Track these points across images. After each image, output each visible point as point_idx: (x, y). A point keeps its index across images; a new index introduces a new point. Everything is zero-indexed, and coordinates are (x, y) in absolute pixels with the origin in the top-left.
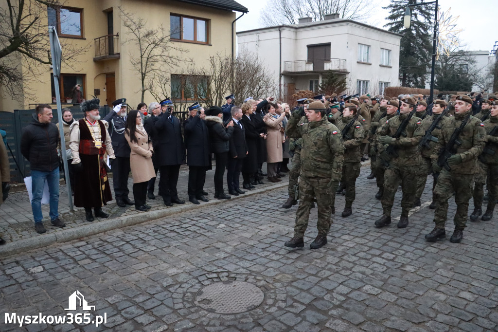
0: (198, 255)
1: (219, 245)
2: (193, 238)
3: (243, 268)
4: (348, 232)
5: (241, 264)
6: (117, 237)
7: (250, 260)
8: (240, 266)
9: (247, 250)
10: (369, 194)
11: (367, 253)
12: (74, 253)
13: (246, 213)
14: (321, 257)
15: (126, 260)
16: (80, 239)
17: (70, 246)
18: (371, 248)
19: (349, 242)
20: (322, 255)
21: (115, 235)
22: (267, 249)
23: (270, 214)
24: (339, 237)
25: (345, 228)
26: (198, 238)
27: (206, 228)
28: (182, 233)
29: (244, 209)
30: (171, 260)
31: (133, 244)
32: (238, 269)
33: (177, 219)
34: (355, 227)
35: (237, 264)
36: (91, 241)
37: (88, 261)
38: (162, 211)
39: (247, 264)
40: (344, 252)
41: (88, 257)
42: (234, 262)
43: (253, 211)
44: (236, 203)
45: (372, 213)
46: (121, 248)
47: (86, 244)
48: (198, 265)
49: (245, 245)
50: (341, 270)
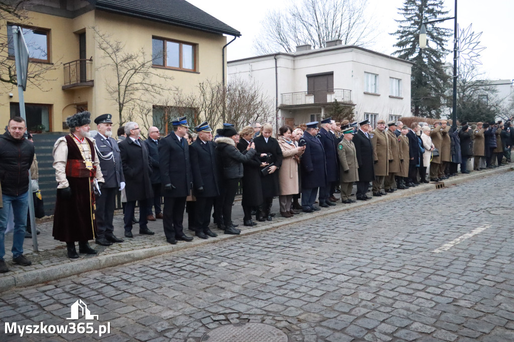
0: (198, 296)
1: (223, 284)
2: (190, 277)
3: (257, 308)
4: (380, 266)
5: (254, 303)
6: (95, 279)
7: (265, 299)
8: (252, 306)
9: (259, 289)
10: (395, 228)
11: (407, 288)
12: (38, 298)
13: (251, 251)
14: (351, 293)
15: (107, 303)
16: (46, 282)
17: (34, 291)
18: (411, 282)
19: (383, 277)
20: (353, 291)
21: (92, 276)
22: (283, 287)
23: (281, 251)
24: (370, 272)
25: (375, 262)
26: (196, 278)
27: (205, 267)
28: (176, 273)
29: (249, 246)
30: (165, 302)
31: (115, 285)
32: (251, 309)
33: (168, 258)
34: (386, 261)
35: (249, 303)
36: (61, 284)
37: (57, 306)
38: (150, 249)
39: (261, 304)
40: (379, 287)
41: (58, 302)
42: (245, 302)
43: (260, 248)
44: (238, 241)
45: (403, 247)
46: (100, 290)
47: (55, 287)
48: (199, 306)
49: (255, 283)
50: (379, 307)
